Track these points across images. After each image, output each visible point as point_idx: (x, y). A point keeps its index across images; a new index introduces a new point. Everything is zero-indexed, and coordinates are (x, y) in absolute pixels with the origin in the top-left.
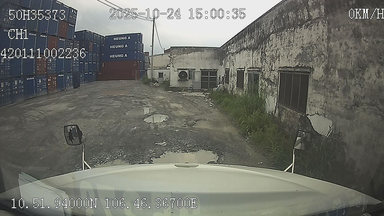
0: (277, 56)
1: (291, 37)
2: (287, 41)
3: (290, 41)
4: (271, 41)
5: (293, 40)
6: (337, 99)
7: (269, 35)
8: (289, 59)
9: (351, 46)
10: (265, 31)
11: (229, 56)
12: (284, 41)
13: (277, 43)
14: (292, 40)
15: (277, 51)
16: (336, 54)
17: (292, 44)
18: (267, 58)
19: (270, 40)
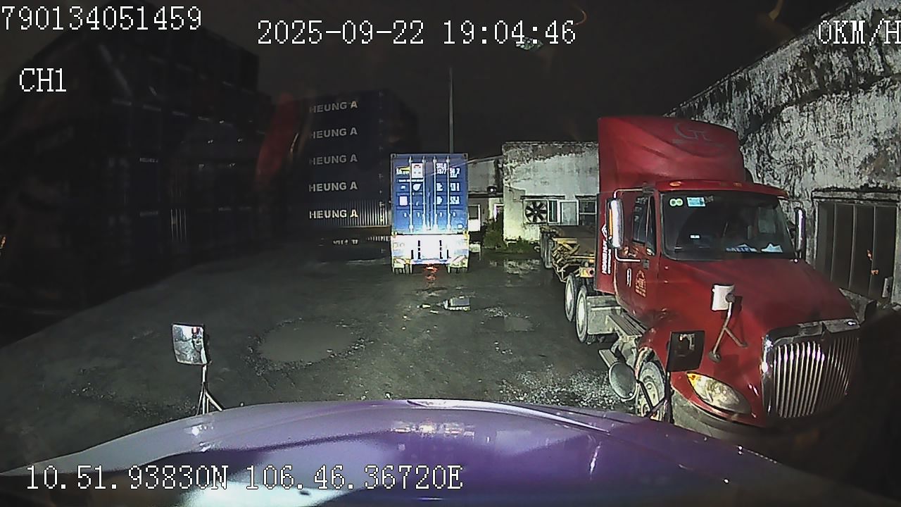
0: (807, 161)
1: (844, 114)
2: (832, 125)
3: (842, 125)
4: (786, 124)
5: (849, 122)
7: (778, 110)
8: (842, 168)
10: (764, 98)
12: (825, 125)
13: (805, 129)
14: (846, 120)
15: (807, 150)
17: (848, 133)
18: (778, 166)
19: (783, 122)
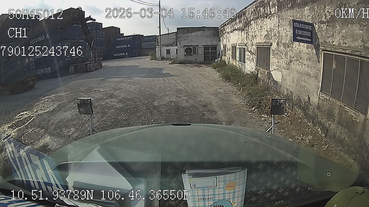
6: (282, 60)
7: (250, 21)
8: (261, 38)
9: (288, 30)
10: (248, 18)
11: (225, 35)
12: (258, 26)
13: (255, 27)
14: (262, 25)
15: (255, 33)
16: (282, 35)
17: (262, 28)
18: (250, 37)
19: (251, 25)
